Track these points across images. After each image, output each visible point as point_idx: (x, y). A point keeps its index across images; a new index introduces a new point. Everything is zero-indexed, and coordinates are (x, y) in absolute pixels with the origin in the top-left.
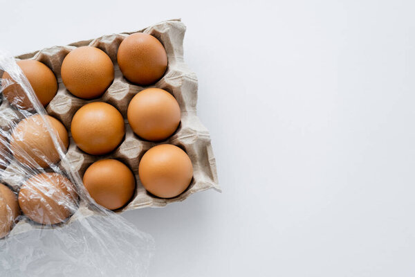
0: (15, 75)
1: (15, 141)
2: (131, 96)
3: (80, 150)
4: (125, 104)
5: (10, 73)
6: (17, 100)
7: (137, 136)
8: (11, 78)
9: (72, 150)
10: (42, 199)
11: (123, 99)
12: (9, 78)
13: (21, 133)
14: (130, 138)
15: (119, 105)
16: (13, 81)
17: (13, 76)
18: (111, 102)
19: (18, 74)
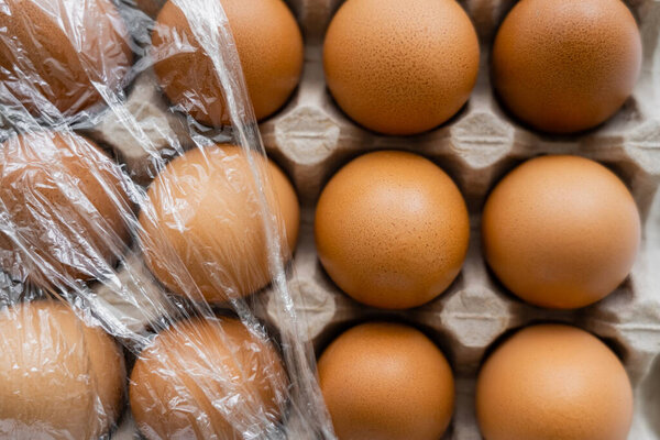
0: (206, 28)
1: (161, 222)
2: (509, 166)
3: (326, 277)
4: (485, 181)
5: (189, 17)
6: (192, 101)
7: (498, 283)
8: (189, 32)
9: (305, 273)
10: (202, 417)
11: (487, 169)
12: (184, 29)
13: (183, 204)
14: (477, 286)
15: (467, 178)
16: (194, 43)
17: (198, 30)
18: (449, 166)
19: (214, 29)
